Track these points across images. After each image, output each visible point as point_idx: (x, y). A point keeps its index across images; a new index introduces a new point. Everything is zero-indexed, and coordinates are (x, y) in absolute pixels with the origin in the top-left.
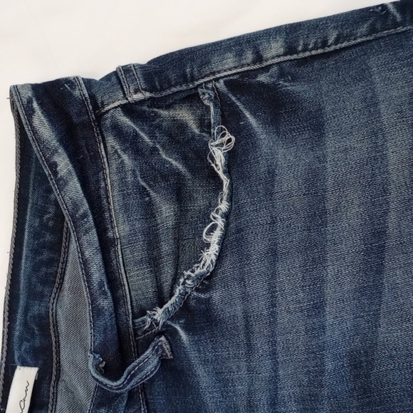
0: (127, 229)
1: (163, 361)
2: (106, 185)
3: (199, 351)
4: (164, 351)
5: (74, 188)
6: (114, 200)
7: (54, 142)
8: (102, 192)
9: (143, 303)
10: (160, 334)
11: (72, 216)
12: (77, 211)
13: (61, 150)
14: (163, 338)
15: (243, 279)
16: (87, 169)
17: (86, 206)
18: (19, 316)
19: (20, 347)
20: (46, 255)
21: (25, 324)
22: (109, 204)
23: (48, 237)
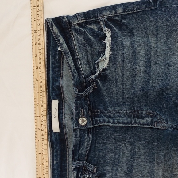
0: (81, 55)
1: (94, 89)
2: (74, 44)
3: (103, 87)
4: (94, 86)
5: (65, 45)
6: (77, 48)
7: (59, 34)
8: (73, 46)
9: (87, 74)
10: (93, 82)
11: (65, 53)
12: (66, 52)
13: (61, 36)
14: (94, 83)
16: (68, 40)
17: (68, 50)
18: (51, 86)
19: (52, 95)
20: (57, 69)
21: (53, 88)
22: (75, 49)
23: (57, 64)
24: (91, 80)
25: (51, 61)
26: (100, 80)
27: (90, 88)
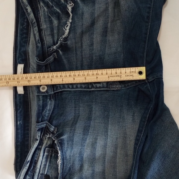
0: (46, 26)
1: (55, 59)
2: (40, 15)
3: (64, 56)
4: (55, 56)
5: (32, 16)
6: (42, 19)
7: (27, 3)
8: (39, 17)
9: (50, 45)
10: (54, 52)
11: (32, 23)
12: (33, 22)
13: (29, 6)
14: (55, 53)
15: (75, 39)
16: (35, 11)
17: (35, 20)
18: (18, 51)
19: (18, 60)
20: (24, 36)
21: (20, 53)
22: (41, 20)
23: (25, 31)
24: (52, 50)
25: (20, 28)
26: (61, 51)
27: (51, 58)
